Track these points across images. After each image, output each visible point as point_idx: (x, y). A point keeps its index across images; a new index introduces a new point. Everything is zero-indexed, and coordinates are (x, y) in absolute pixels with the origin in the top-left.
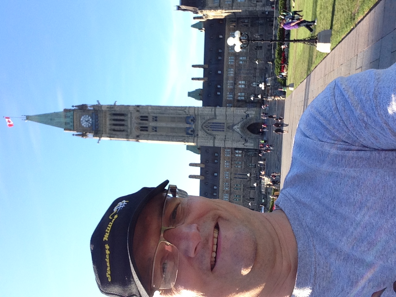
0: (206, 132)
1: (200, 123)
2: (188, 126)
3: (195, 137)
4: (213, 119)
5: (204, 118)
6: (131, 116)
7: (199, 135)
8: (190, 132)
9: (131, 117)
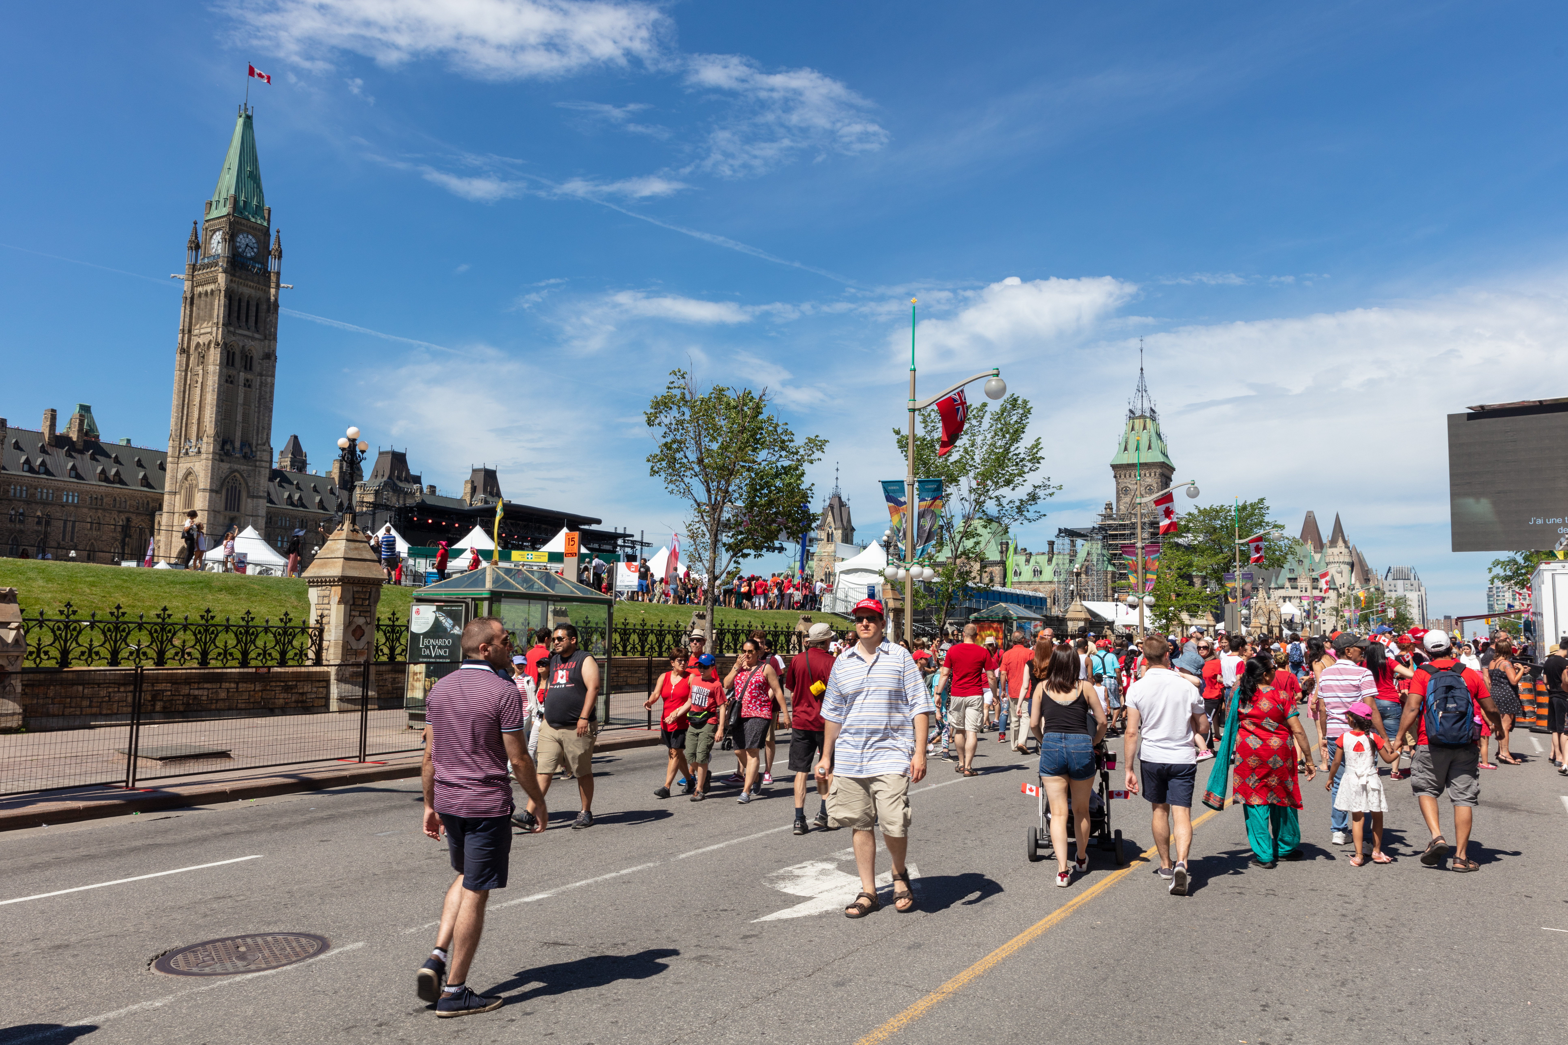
0: (227, 477)
1: (243, 467)
2: (238, 444)
3: (220, 455)
4: (248, 492)
5: (249, 476)
6: (256, 339)
7: (222, 464)
8: (228, 447)
9: (253, 339)
